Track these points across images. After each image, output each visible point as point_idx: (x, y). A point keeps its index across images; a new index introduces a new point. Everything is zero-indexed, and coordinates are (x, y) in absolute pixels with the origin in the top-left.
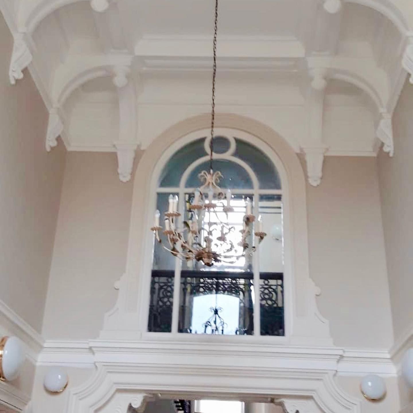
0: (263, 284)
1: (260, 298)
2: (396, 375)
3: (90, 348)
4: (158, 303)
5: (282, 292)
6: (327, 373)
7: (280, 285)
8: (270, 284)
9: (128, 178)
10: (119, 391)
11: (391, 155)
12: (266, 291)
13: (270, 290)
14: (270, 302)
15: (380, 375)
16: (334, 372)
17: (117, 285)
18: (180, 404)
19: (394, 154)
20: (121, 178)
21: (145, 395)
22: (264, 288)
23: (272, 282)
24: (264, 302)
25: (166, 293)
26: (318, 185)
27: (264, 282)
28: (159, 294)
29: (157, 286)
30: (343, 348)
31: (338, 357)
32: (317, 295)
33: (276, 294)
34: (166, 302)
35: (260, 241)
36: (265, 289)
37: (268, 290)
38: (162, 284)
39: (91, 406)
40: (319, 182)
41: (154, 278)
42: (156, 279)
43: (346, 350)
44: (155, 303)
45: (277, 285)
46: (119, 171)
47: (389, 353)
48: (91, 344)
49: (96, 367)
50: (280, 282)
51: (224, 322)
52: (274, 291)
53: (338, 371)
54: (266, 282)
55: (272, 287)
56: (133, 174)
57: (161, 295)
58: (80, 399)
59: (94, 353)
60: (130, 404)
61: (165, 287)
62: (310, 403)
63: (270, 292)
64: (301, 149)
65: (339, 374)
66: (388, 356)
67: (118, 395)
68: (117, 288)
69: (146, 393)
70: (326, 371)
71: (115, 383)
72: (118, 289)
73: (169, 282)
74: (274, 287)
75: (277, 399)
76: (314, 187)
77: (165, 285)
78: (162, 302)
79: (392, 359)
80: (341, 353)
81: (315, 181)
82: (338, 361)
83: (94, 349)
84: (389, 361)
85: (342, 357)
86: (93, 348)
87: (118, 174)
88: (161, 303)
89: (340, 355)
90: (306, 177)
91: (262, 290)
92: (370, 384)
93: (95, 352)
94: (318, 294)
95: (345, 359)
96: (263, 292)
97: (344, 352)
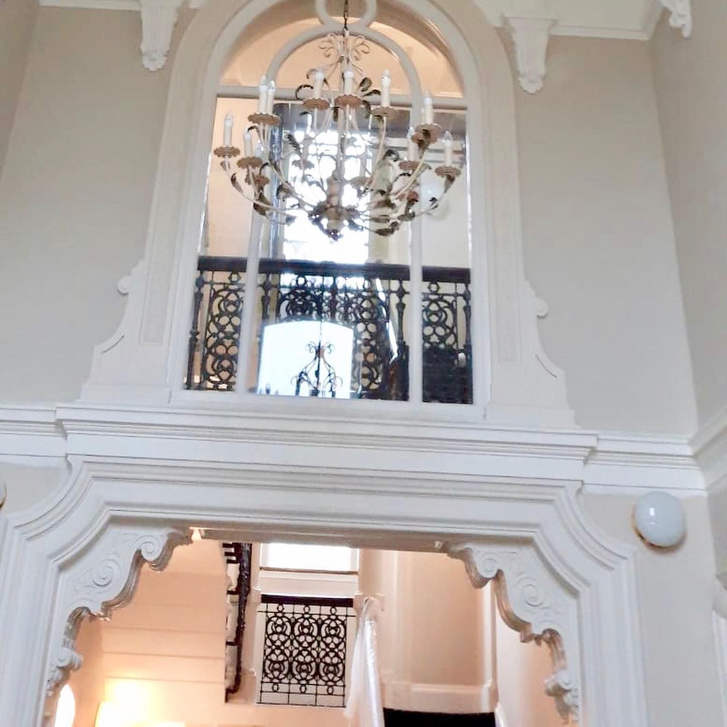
0: (428, 291)
1: (421, 322)
2: (705, 494)
3: (59, 423)
4: (207, 328)
5: (467, 309)
6: (562, 487)
7: (461, 295)
8: (440, 292)
9: (160, 62)
10: (115, 521)
11: (686, 33)
12: (434, 307)
13: (442, 304)
14: (440, 331)
15: (673, 493)
16: (579, 485)
17: (124, 284)
18: (232, 550)
19: (693, 31)
20: (146, 62)
21: (172, 530)
22: (429, 299)
23: (447, 288)
24: (429, 330)
25: (225, 307)
26: (538, 91)
27: (429, 288)
28: (210, 308)
29: (206, 290)
30: (597, 432)
31: (586, 452)
32: (539, 317)
33: (454, 312)
34: (224, 327)
35: (447, 187)
36: (432, 301)
37: (438, 305)
38: (217, 288)
39: (51, 556)
40: (539, 86)
41: (202, 273)
42: (208, 276)
43: (601, 437)
44: (201, 328)
45: (456, 295)
46: (144, 48)
47: (691, 443)
48: (61, 415)
49: (69, 465)
50: (461, 288)
51: (337, 375)
52: (450, 306)
53: (586, 482)
54: (434, 287)
55: (445, 298)
56: (170, 55)
57: (216, 311)
58: (29, 539)
59: (65, 435)
60: (139, 552)
61: (225, 294)
62: (527, 553)
63: (441, 310)
64: (505, 20)
65: (588, 489)
66: (689, 451)
67: (114, 531)
68: (124, 292)
69: (176, 528)
70: (560, 483)
71: (109, 504)
72: (125, 295)
73: (233, 283)
74: (450, 299)
75: (457, 544)
76: (532, 94)
77: (225, 289)
78: (217, 324)
79: (695, 456)
80: (592, 442)
81: (532, 82)
82: (586, 462)
83: (66, 425)
84: (690, 461)
85: (593, 450)
86: (63, 423)
87: (141, 53)
88: (213, 329)
89: (591, 447)
90: (516, 74)
91: (426, 303)
92: (652, 512)
93: (68, 432)
94: (541, 314)
95: (599, 456)
96: (426, 310)
97: (598, 440)
